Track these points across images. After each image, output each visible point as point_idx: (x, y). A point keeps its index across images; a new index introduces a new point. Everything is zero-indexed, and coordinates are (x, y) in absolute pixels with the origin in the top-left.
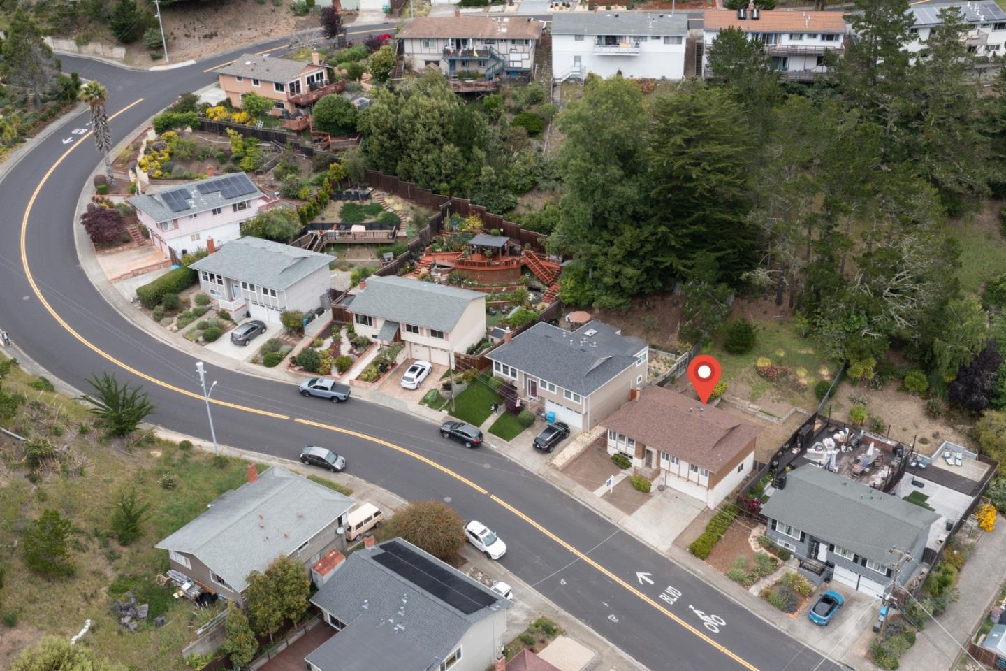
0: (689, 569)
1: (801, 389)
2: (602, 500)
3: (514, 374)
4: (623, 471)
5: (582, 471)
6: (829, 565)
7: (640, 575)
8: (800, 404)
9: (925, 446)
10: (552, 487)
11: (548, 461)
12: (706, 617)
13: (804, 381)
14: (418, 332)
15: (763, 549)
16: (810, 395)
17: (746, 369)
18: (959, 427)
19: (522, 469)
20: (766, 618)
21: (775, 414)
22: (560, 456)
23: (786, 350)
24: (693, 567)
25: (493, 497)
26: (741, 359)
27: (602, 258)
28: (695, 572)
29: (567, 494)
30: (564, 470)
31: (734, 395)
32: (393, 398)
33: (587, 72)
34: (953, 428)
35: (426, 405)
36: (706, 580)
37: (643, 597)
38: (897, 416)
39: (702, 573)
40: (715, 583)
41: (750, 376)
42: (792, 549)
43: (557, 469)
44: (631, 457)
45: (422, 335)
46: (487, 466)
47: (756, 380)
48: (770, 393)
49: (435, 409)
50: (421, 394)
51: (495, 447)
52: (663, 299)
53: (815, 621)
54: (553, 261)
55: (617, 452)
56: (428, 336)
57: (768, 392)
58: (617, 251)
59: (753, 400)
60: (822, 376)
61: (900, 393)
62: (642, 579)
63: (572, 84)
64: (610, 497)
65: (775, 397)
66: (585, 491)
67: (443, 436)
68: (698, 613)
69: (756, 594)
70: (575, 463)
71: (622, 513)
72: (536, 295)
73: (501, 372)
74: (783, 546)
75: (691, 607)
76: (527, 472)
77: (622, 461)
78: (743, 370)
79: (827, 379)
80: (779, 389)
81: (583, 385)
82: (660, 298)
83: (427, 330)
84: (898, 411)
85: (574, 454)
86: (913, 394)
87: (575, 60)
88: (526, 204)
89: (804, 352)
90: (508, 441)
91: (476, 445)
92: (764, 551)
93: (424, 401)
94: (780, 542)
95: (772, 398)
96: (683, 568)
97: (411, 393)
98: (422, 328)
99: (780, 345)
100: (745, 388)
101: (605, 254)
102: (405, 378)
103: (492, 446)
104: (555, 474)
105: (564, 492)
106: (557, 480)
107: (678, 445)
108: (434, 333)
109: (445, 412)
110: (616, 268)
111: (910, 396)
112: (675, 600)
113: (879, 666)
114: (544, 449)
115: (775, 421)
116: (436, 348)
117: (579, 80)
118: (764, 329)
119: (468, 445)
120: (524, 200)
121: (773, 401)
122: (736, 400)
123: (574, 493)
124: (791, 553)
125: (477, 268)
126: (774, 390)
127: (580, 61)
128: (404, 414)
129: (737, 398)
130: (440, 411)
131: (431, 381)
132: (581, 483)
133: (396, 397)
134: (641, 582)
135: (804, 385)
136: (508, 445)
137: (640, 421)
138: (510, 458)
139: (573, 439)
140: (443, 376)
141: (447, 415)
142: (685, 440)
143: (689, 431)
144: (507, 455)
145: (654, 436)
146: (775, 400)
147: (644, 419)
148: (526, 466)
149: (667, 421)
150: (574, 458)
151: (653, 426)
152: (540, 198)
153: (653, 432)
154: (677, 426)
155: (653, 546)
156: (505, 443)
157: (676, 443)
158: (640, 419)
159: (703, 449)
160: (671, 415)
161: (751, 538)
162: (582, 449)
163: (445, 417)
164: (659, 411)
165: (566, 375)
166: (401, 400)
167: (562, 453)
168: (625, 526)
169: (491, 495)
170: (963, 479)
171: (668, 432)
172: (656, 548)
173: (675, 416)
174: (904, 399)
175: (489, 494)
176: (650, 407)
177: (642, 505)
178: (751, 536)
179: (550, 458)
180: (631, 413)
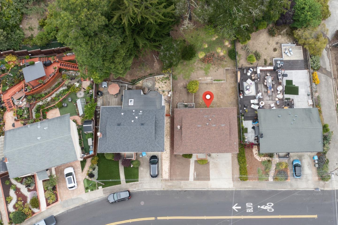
0: (245, 188)
1: (221, 59)
2: (195, 182)
4: (191, 159)
5: (178, 173)
7: (234, 208)
8: (225, 66)
9: (277, 52)
10: (173, 191)
11: (161, 179)
12: (266, 207)
13: (222, 54)
15: (262, 158)
16: (227, 59)
17: (196, 63)
19: (155, 191)
20: (282, 188)
21: (221, 79)
22: (164, 173)
23: (207, 43)
24: (246, 187)
25: (159, 218)
28: (248, 188)
30: (171, 178)
31: (198, 78)
32: (72, 200)
34: (280, 34)
35: (89, 190)
37: (242, 217)
38: (261, 44)
39: (251, 187)
40: (258, 187)
41: (200, 65)
43: (168, 180)
46: (142, 203)
47: (203, 65)
48: (213, 69)
49: (95, 189)
51: (136, 189)
57: (211, 69)
59: (207, 75)
60: (227, 46)
61: (257, 32)
62: (236, 209)
64: (197, 178)
65: (215, 69)
66: (186, 182)
68: (262, 207)
69: (272, 180)
70: (172, 171)
71: (206, 182)
75: (259, 207)
76: (159, 191)
78: (195, 64)
79: (229, 46)
80: (214, 65)
81: (158, 145)
84: (260, 42)
89: (214, 39)
90: (138, 181)
93: (86, 189)
95: (214, 70)
96: (243, 189)
97: (77, 189)
99: (203, 41)
100: (202, 72)
104: (169, 183)
105: (180, 189)
106: (172, 186)
109: (101, 188)
111: (260, 30)
112: (252, 208)
115: (222, 82)
118: (192, 37)
121: (216, 72)
122: (200, 80)
123: (183, 187)
126: (213, 66)
128: (85, 204)
129: (200, 78)
130: (98, 188)
131: (79, 175)
132: (182, 179)
133: (73, 198)
134: (237, 211)
135: (223, 56)
136: (140, 183)
137: (191, 143)
138: (146, 190)
139: (161, 160)
140: (82, 168)
141: (103, 189)
142: (216, 143)
143: (215, 137)
144: (144, 189)
145: (202, 147)
146: (216, 70)
147: (192, 141)
148: (156, 189)
149: (202, 137)
150: (170, 170)
151: (198, 142)
152: (31, 18)
153: (200, 145)
154: (208, 137)
155: (227, 188)
156: (138, 184)
157: (213, 146)
158: (190, 142)
159: (226, 143)
160: (202, 133)
161: (255, 156)
162: (169, 162)
163: (103, 190)
164: (195, 133)
165: (146, 144)
166: (77, 197)
167: (163, 171)
168: (212, 187)
169: (157, 218)
170: (298, 61)
171: (206, 142)
172: (229, 188)
173: (204, 132)
174: (259, 34)
175: (156, 218)
176: (190, 133)
177: (209, 171)
178: (254, 154)
179: (161, 176)
180: (184, 140)
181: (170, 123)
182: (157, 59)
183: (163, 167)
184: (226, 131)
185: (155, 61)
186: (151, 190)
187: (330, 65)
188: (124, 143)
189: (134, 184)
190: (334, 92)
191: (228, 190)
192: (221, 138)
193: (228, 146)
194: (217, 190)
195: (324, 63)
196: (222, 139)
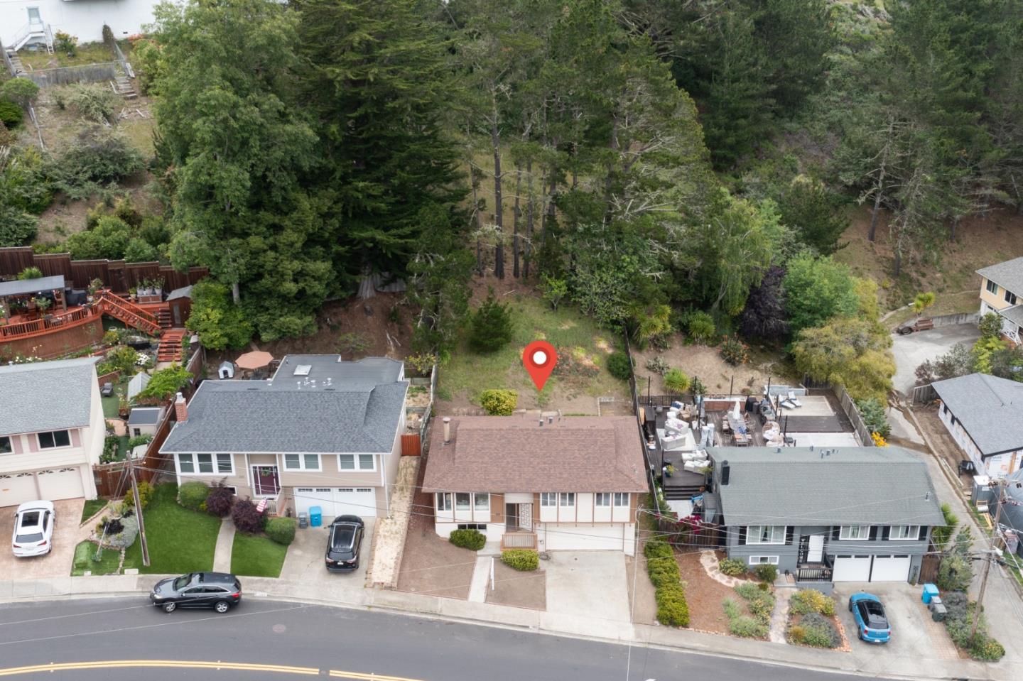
0: (682, 648)
1: (589, 372)
2: (491, 606)
3: (225, 467)
4: (479, 552)
5: (427, 576)
6: (828, 561)
8: (600, 392)
10: (404, 618)
11: (364, 581)
13: (588, 362)
14: (9, 450)
15: (735, 579)
16: (605, 377)
18: (762, 367)
19: (337, 610)
20: (822, 666)
22: (377, 568)
23: (544, 331)
24: (684, 643)
25: (335, 673)
26: (499, 358)
27: (271, 254)
28: (694, 649)
29: (436, 618)
30: (400, 584)
33: (54, 32)
34: (757, 369)
35: (88, 572)
36: (715, 653)
38: (702, 373)
39: (702, 646)
40: (729, 651)
41: (522, 377)
42: (774, 561)
43: (390, 588)
44: (483, 527)
45: (20, 451)
46: (279, 628)
48: (559, 389)
49: (110, 573)
50: (64, 558)
51: (265, 594)
52: (347, 310)
53: (877, 640)
54: (145, 299)
55: (455, 527)
56: (33, 449)
57: (556, 389)
58: (294, 237)
59: (543, 405)
60: (602, 349)
61: (687, 347)
63: (34, 53)
64: (497, 595)
65: (568, 393)
66: (457, 602)
67: (166, 612)
69: (782, 641)
70: (407, 569)
71: (534, 612)
72: (149, 354)
73: (197, 472)
74: (759, 563)
76: (348, 611)
77: (469, 538)
78: (509, 372)
79: (610, 351)
80: (566, 381)
81: (371, 437)
82: (341, 309)
83: (30, 436)
85: (395, 555)
86: (701, 345)
87: (30, 16)
88: (52, 227)
89: (566, 327)
90: (277, 576)
91: (233, 604)
92: (741, 582)
93: (79, 568)
94: (754, 560)
95: (565, 395)
96: (675, 650)
97: (42, 563)
98: (17, 437)
99: (533, 326)
100: (527, 394)
101: (274, 248)
102: (21, 539)
103: (258, 594)
104: (394, 597)
105: (430, 617)
106: (404, 604)
107: (565, 476)
108: (46, 440)
109: (132, 573)
110: (297, 265)
111: (699, 347)
113: (987, 660)
114: (342, 567)
116: (49, 471)
117: (44, 46)
119: (222, 608)
120: (46, 224)
121: (568, 399)
123: (444, 613)
124: (775, 568)
125: (27, 335)
126: (562, 384)
127: (38, 15)
128: (58, 602)
129: (523, 410)
130: (122, 572)
132: (441, 594)
133: (17, 580)
135: (592, 367)
136: (283, 583)
137: (482, 463)
138: (302, 602)
139: (374, 536)
140: (83, 515)
141: (142, 575)
142: (569, 464)
143: (565, 450)
144: (294, 598)
145: (520, 475)
146: (571, 397)
147: (487, 459)
148: (337, 603)
149: (522, 450)
150: (399, 562)
151: (508, 463)
152: (71, 214)
153: (514, 471)
154: (541, 449)
155: (613, 640)
156: (275, 582)
157: (561, 473)
158: (480, 461)
159: (604, 467)
160: (522, 439)
161: (710, 574)
162: (400, 545)
163: (140, 579)
164: (499, 440)
165: (331, 433)
166: (33, 581)
167: (376, 561)
168: (554, 628)
169: (329, 672)
170: (818, 418)
171: (536, 463)
172: (619, 640)
173: (528, 437)
174: (694, 353)
175: (324, 672)
176: (482, 440)
177: (545, 590)
178: (707, 570)
179: (364, 576)
180: (460, 457)
181: (416, 468)
182: (396, 346)
183: (378, 555)
184: (603, 437)
185: (390, 350)
186: (320, 603)
187: (920, 433)
188: (259, 430)
189: (261, 581)
190: (948, 479)
191: (616, 642)
192: (588, 453)
193: (613, 474)
194: (571, 637)
195: (900, 429)
196: (589, 458)
